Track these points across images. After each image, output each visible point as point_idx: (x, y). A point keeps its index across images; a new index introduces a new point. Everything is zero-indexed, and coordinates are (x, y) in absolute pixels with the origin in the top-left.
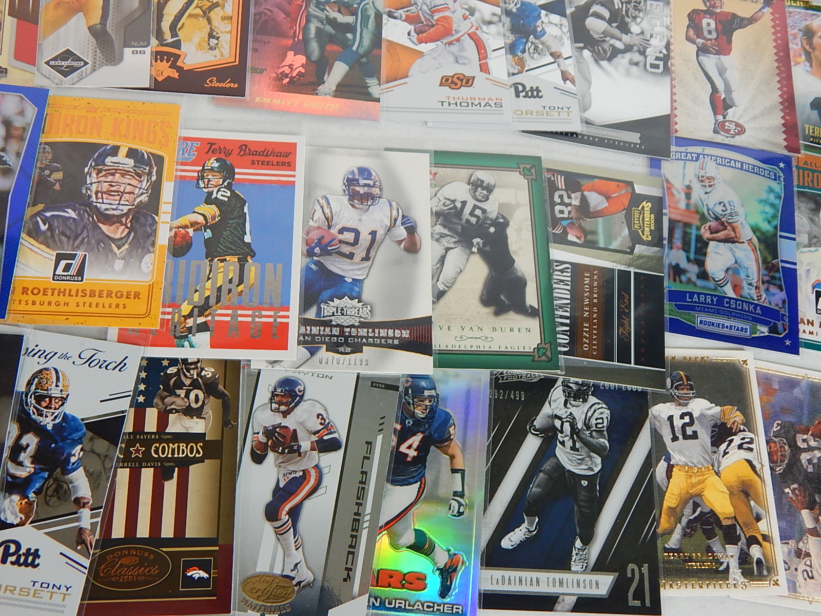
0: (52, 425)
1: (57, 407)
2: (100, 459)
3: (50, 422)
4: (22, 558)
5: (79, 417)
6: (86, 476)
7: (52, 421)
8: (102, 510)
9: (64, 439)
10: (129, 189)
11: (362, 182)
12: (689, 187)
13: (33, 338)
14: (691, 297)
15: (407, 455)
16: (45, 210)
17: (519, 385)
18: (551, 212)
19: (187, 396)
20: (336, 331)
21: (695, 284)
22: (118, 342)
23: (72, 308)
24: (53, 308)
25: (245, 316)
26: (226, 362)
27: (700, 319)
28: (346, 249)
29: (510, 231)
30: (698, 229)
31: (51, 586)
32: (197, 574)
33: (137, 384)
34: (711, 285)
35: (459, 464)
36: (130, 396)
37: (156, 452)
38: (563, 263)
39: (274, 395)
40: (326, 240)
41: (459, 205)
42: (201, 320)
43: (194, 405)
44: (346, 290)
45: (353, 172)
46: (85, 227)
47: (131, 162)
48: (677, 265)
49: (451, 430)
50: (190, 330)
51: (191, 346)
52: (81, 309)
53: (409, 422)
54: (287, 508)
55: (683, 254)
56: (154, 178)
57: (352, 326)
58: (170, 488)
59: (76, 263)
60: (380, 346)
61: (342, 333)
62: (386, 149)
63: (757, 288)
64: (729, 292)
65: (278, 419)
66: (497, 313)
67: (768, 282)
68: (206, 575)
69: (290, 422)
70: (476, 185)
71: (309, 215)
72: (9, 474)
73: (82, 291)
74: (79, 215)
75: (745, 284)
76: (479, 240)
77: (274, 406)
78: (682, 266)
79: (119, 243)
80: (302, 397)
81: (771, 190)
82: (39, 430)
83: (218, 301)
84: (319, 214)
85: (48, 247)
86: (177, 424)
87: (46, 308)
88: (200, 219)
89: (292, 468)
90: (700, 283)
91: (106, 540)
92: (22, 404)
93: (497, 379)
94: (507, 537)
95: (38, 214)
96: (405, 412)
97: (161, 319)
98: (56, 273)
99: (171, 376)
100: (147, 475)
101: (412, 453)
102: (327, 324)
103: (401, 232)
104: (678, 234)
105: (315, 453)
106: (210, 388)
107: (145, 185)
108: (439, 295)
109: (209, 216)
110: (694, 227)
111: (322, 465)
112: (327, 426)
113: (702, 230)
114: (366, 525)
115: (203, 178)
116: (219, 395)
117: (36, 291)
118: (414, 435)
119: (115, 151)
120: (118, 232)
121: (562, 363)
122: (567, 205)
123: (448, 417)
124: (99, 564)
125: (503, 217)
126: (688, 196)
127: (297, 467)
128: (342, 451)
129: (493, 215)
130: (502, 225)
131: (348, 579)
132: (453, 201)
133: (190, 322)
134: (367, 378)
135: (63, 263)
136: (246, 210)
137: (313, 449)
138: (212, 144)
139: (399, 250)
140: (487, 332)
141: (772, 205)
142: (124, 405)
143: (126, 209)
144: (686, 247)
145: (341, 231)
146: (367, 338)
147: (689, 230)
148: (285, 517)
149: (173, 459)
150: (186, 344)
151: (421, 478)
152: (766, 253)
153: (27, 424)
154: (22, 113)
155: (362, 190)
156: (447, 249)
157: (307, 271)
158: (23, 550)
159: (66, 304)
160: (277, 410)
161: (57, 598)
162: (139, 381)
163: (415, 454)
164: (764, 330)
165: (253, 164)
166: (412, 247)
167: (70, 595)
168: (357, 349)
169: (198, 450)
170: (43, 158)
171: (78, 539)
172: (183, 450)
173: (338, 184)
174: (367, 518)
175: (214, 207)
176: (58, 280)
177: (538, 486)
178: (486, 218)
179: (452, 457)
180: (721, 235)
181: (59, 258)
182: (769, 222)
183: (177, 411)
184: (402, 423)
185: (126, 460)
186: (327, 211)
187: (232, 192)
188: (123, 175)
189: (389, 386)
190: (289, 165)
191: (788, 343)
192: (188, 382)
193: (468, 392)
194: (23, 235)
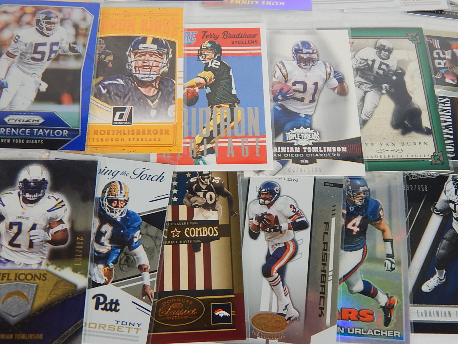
0: (120, 218)
1: (122, 206)
2: (153, 239)
3: (119, 216)
6: (145, 251)
7: (120, 215)
8: (157, 273)
10: (155, 64)
11: (305, 51)
13: (103, 163)
15: (352, 231)
16: (104, 80)
17: (423, 181)
18: (433, 65)
19: (204, 196)
20: (298, 150)
22: (157, 163)
23: (126, 142)
24: (114, 143)
25: (237, 143)
26: (227, 173)
28: (299, 95)
29: (407, 78)
31: (128, 324)
32: (222, 313)
33: (172, 189)
35: (388, 236)
36: (168, 197)
37: (188, 234)
38: (444, 98)
39: (260, 193)
40: (285, 91)
41: (370, 63)
42: (209, 146)
43: (209, 202)
44: (302, 122)
45: (298, 45)
46: (130, 90)
47: (155, 47)
49: (381, 212)
50: (202, 153)
51: (205, 163)
52: (132, 143)
53: (352, 209)
54: (277, 268)
56: (170, 56)
57: (308, 146)
58: (199, 257)
59: (126, 113)
60: (328, 158)
61: (302, 151)
62: (318, 29)
65: (264, 209)
66: (404, 133)
68: (227, 314)
69: (273, 211)
70: (380, 49)
71: (272, 74)
72: (95, 251)
73: (132, 131)
74: (125, 82)
76: (386, 85)
77: (261, 201)
79: (152, 99)
80: (279, 194)
82: (112, 222)
83: (219, 133)
84: (278, 73)
85: (108, 104)
86: (200, 215)
87: (110, 143)
88: (202, 81)
89: (277, 241)
91: (161, 293)
92: (100, 206)
93: (408, 177)
94: (425, 284)
95: (100, 83)
96: (349, 203)
97: (183, 147)
98: (114, 120)
99: (193, 183)
100: (184, 248)
101: (356, 229)
102: (292, 145)
103: (334, 82)
105: (291, 231)
106: (219, 190)
107: (165, 61)
108: (364, 123)
109: (208, 79)
111: (297, 239)
112: (298, 213)
114: (330, 278)
115: (201, 54)
116: (225, 195)
117: (103, 132)
118: (356, 216)
119: (144, 40)
120: (151, 92)
121: (451, 165)
122: (443, 59)
123: (377, 204)
124: (158, 309)
125: (401, 69)
127: (280, 241)
128: (309, 230)
129: (394, 68)
130: (401, 74)
131: (322, 314)
132: (366, 60)
133: (202, 148)
134: (321, 180)
135: (118, 114)
136: (231, 73)
137: (289, 228)
138: (205, 32)
139: (334, 95)
140: (398, 146)
142: (165, 203)
143: (154, 77)
145: (294, 84)
146: (319, 153)
148: (275, 274)
149: (199, 238)
150: (201, 162)
151: (363, 246)
153: (104, 219)
154: (84, 19)
155: (305, 56)
156: (366, 92)
157: (275, 110)
158: (108, 301)
159: (122, 140)
160: (263, 204)
161: (133, 332)
162: (173, 187)
163: (358, 229)
165: (233, 44)
166: (343, 91)
167: (141, 329)
168: (312, 160)
169: (214, 232)
170: (99, 47)
171: (143, 292)
172: (205, 232)
173: (290, 54)
174: (331, 273)
175: (210, 72)
176: (116, 125)
177: (443, 249)
178: (390, 70)
179: (383, 231)
181: (115, 110)
183: (199, 206)
184: (348, 209)
185: (169, 239)
186: (284, 71)
187: (221, 62)
188: (151, 55)
189: (337, 184)
190: (257, 43)
192: (204, 187)
193: (389, 188)
194: (92, 97)
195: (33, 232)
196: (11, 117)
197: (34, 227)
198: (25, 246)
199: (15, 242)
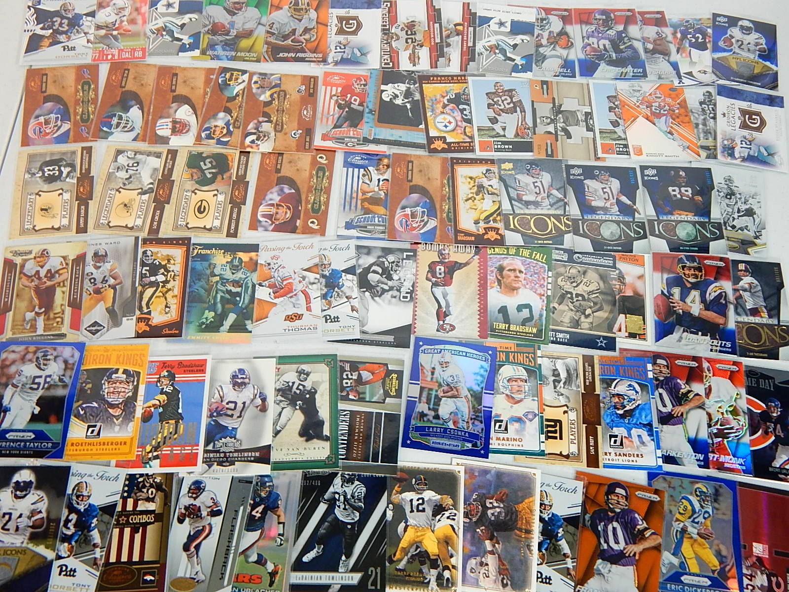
0: (83, 509)
1: (86, 500)
2: (105, 524)
4: (68, 573)
5: (96, 505)
6: (99, 533)
7: (84, 507)
9: (89, 516)
10: (123, 390)
11: (240, 376)
12: (434, 368)
13: (76, 468)
14: (429, 429)
15: (255, 516)
16: (83, 404)
17: (318, 477)
18: (341, 384)
19: (147, 492)
20: (222, 455)
21: (431, 422)
22: (116, 466)
23: (94, 451)
24: (85, 452)
25: (177, 450)
26: (167, 474)
27: (432, 441)
28: (230, 412)
29: (317, 396)
30: (437, 391)
31: (81, 585)
32: (149, 578)
33: (124, 487)
34: (441, 422)
35: (282, 520)
36: (120, 493)
37: (132, 520)
38: (345, 411)
39: (190, 489)
40: (219, 409)
41: (291, 384)
42: (155, 454)
43: (151, 496)
44: (228, 434)
45: (235, 372)
46: (101, 411)
47: (125, 376)
48: (423, 412)
49: (279, 502)
50: (150, 459)
51: (150, 467)
52: (99, 452)
53: (258, 500)
54: (194, 544)
55: (427, 406)
56: (135, 383)
57: (231, 452)
58: (138, 537)
59: (97, 429)
60: (244, 461)
61: (225, 456)
62: (254, 358)
63: (468, 422)
64: (451, 425)
65: (192, 501)
66: (307, 441)
67: (474, 419)
68: (153, 578)
69: (197, 503)
70: (300, 373)
71: (211, 396)
72: (63, 533)
73: (99, 443)
74: (99, 405)
75: (460, 421)
76: (300, 402)
77: (190, 495)
78: (425, 412)
79: (117, 417)
80: (204, 490)
81: (482, 367)
82: (77, 512)
83: (164, 443)
84: (217, 395)
85: (84, 422)
86: (142, 506)
87: (82, 452)
88: (157, 403)
89: (197, 525)
90: (434, 421)
91: (107, 563)
92: (70, 499)
93: (306, 475)
94: (306, 556)
95: (80, 406)
96: (256, 493)
97: (136, 454)
98: (87, 435)
99: (141, 482)
100: (127, 531)
101: (258, 515)
102: (218, 452)
103: (259, 401)
104: (425, 394)
105: (209, 517)
106: (158, 487)
107: (131, 387)
108: (277, 433)
109: (162, 401)
110: (434, 391)
111: (212, 523)
112: (216, 504)
113: (439, 392)
114: (232, 551)
115: (159, 381)
116: (163, 490)
117: (78, 444)
118: (260, 505)
119: (117, 371)
120: (116, 412)
121: (340, 464)
122: (350, 379)
123: (278, 495)
124: (103, 575)
125: (314, 389)
126: (433, 373)
127: (199, 525)
128: (222, 516)
129: (309, 389)
130: (313, 393)
131: (222, 578)
132: (288, 383)
133: (150, 455)
134: (237, 478)
135: (91, 430)
136: (180, 396)
137: (208, 515)
138: (164, 363)
139: (257, 411)
140: (302, 451)
141: (482, 376)
142: (117, 498)
143: (121, 400)
144: (428, 402)
145: (227, 404)
146: (237, 457)
147: (431, 392)
148: (192, 549)
149: (140, 523)
150: (148, 466)
151: (262, 527)
152: (475, 403)
153: (72, 509)
154: (73, 356)
155: (239, 381)
156: (283, 408)
157: (209, 426)
158: (69, 569)
159: (92, 450)
160: (191, 497)
162: (125, 485)
163: (260, 515)
164: (469, 445)
165: (185, 372)
166: (264, 409)
168: (232, 463)
169: (151, 518)
170: (83, 377)
171: (94, 563)
172: (145, 519)
173: (228, 379)
174: (233, 548)
175: (164, 396)
176: (88, 438)
177: (325, 529)
178: (305, 390)
179: (279, 516)
180: (449, 394)
181: (89, 427)
182: (479, 385)
183: (142, 499)
184: (254, 500)
185: (118, 524)
186: (221, 393)
187: (174, 387)
188: (120, 383)
189: (248, 481)
190: (203, 371)
191: (482, 452)
192: (148, 485)
193: (290, 483)
194: (72, 417)
195: (19, 520)
196: (11, 433)
197: (20, 516)
198: (12, 531)
199: (6, 527)
